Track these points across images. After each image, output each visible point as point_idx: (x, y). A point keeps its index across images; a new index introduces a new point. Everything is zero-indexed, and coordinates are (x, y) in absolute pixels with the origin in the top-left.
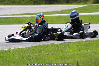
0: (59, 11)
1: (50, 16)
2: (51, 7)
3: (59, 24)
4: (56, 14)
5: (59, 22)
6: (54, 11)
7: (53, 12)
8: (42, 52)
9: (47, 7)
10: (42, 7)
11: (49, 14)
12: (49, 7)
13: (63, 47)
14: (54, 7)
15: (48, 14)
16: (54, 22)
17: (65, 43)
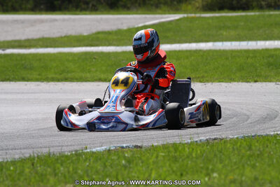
0: (85, 34)
1: (54, 54)
2: (56, 20)
3: (89, 81)
4: (74, 47)
5: (88, 75)
6: (65, 37)
7: (61, 37)
8: (48, 180)
9: (42, 21)
10: (23, 22)
11: (51, 47)
12: (46, 21)
13: (123, 162)
14: (64, 20)
15: (47, 47)
16: (69, 75)
17: (123, 147)
